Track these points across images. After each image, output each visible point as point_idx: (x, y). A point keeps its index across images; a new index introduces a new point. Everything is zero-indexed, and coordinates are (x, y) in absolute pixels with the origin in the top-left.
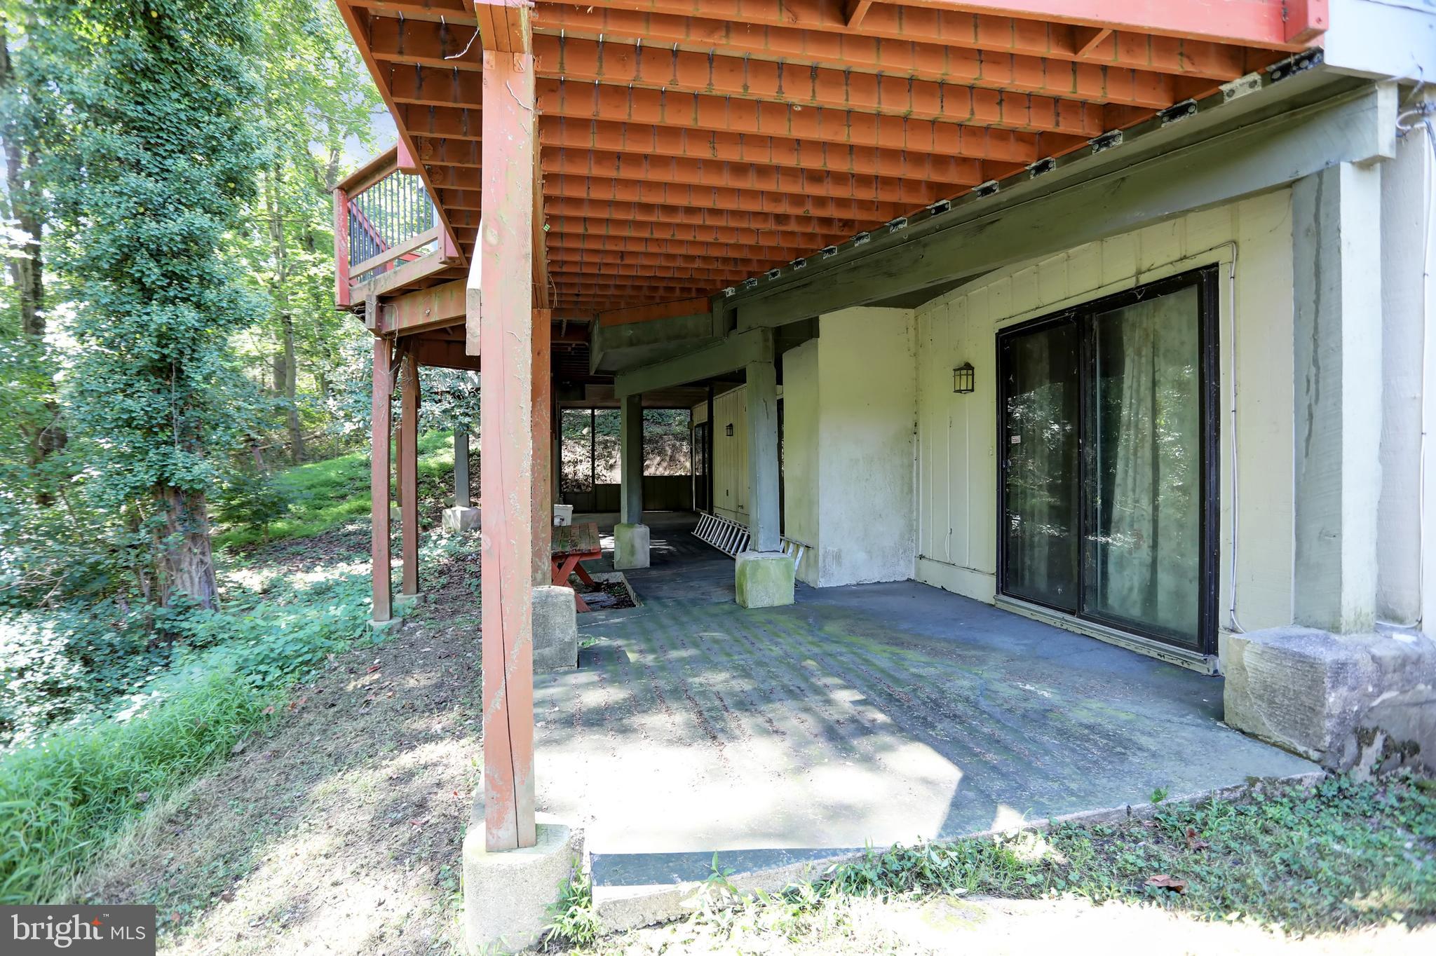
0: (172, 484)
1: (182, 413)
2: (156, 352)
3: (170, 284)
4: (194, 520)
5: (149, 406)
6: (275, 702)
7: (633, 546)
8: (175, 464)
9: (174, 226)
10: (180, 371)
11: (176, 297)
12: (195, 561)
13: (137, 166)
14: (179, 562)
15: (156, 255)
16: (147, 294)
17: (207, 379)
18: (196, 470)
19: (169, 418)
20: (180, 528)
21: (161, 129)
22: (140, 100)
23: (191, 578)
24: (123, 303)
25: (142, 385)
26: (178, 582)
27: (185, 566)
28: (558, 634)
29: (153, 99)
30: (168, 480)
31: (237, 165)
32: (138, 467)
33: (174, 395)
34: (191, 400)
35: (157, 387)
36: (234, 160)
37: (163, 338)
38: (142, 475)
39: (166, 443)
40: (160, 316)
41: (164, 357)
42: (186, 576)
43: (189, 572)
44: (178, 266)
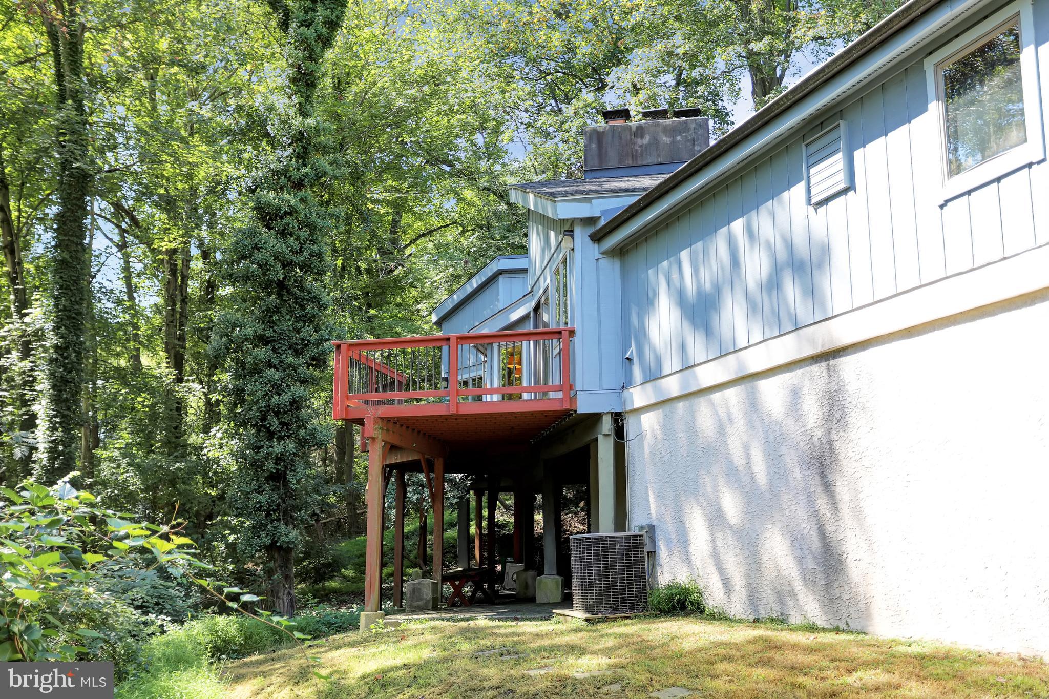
0: (278, 544)
1: (284, 503)
2: (274, 468)
3: (282, 428)
4: (287, 567)
5: (269, 499)
6: (325, 629)
7: (527, 583)
8: (281, 533)
9: (286, 397)
10: (285, 478)
11: (285, 435)
12: (286, 593)
13: (270, 365)
14: (278, 592)
15: (277, 414)
16: (271, 435)
17: (298, 482)
18: (291, 536)
19: (278, 505)
20: (279, 571)
21: (281, 338)
22: (272, 325)
23: (283, 602)
24: (259, 441)
25: (267, 487)
26: (277, 604)
27: (281, 595)
28: (425, 596)
29: (278, 323)
30: (276, 542)
31: (318, 353)
32: (263, 534)
33: (282, 491)
34: (290, 494)
35: (273, 487)
36: (316, 350)
37: (278, 459)
38: (264, 539)
39: (275, 520)
40: (278, 448)
41: (277, 470)
42: (281, 601)
43: (283, 599)
44: (286, 419)
